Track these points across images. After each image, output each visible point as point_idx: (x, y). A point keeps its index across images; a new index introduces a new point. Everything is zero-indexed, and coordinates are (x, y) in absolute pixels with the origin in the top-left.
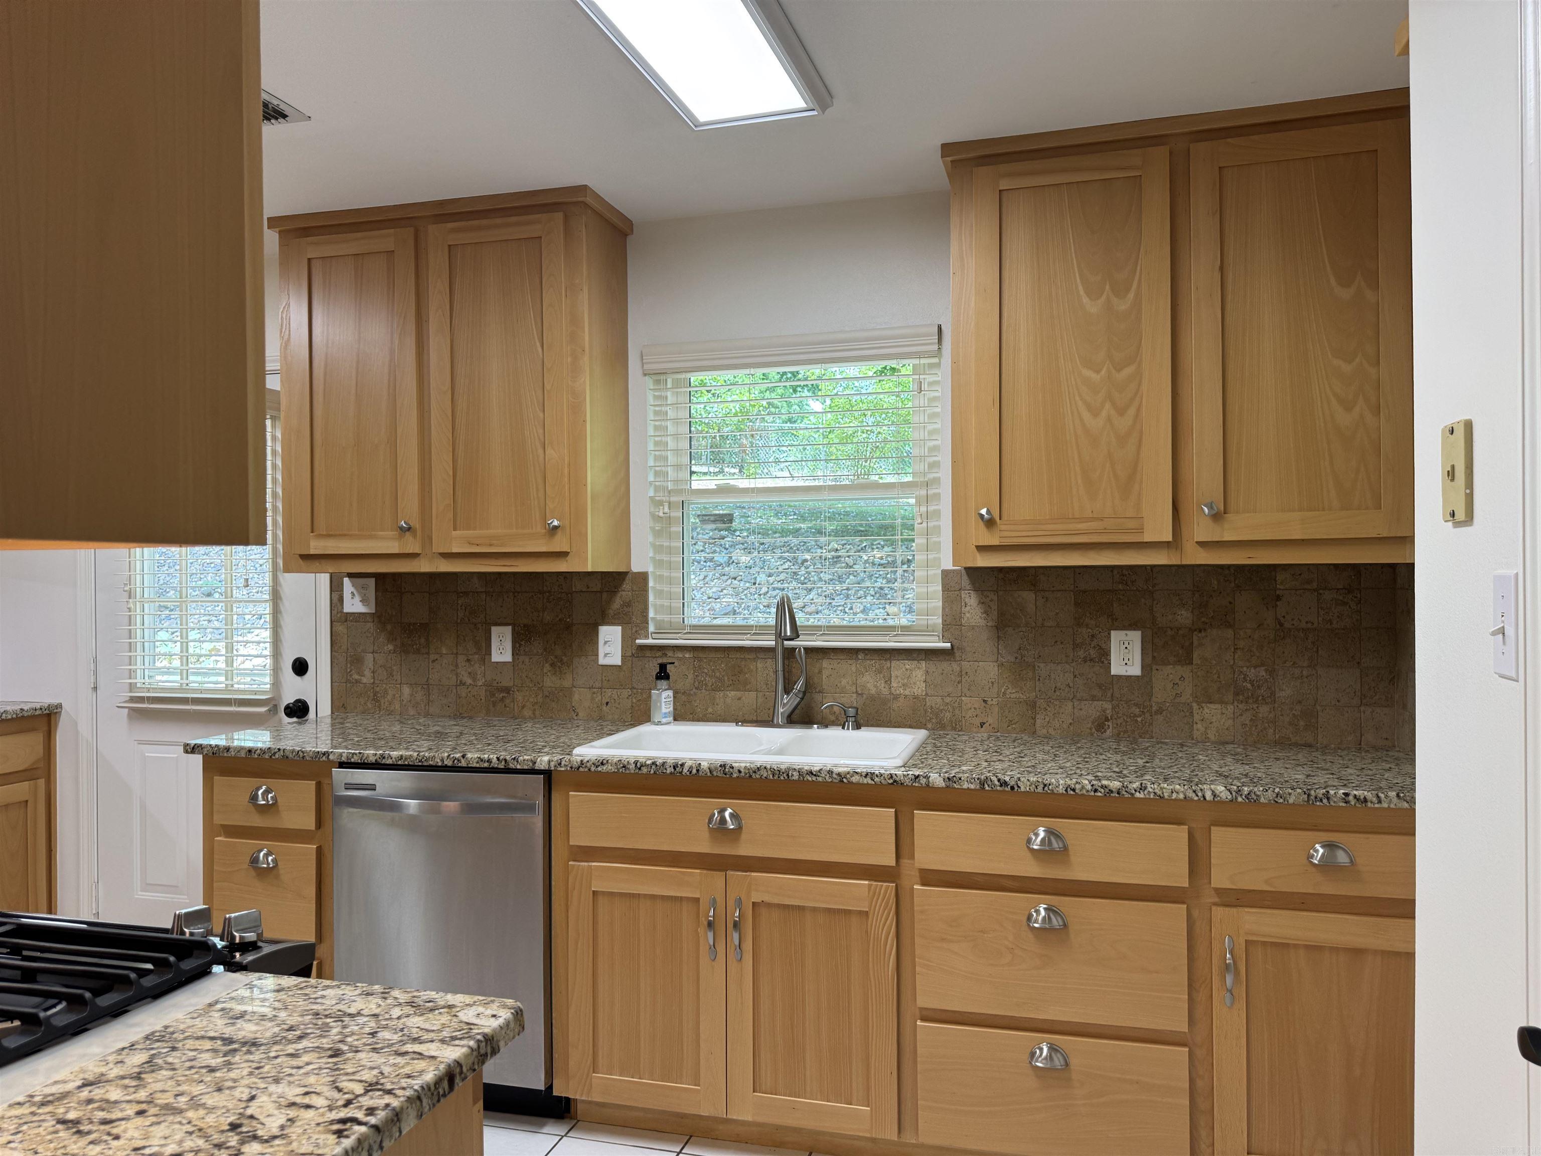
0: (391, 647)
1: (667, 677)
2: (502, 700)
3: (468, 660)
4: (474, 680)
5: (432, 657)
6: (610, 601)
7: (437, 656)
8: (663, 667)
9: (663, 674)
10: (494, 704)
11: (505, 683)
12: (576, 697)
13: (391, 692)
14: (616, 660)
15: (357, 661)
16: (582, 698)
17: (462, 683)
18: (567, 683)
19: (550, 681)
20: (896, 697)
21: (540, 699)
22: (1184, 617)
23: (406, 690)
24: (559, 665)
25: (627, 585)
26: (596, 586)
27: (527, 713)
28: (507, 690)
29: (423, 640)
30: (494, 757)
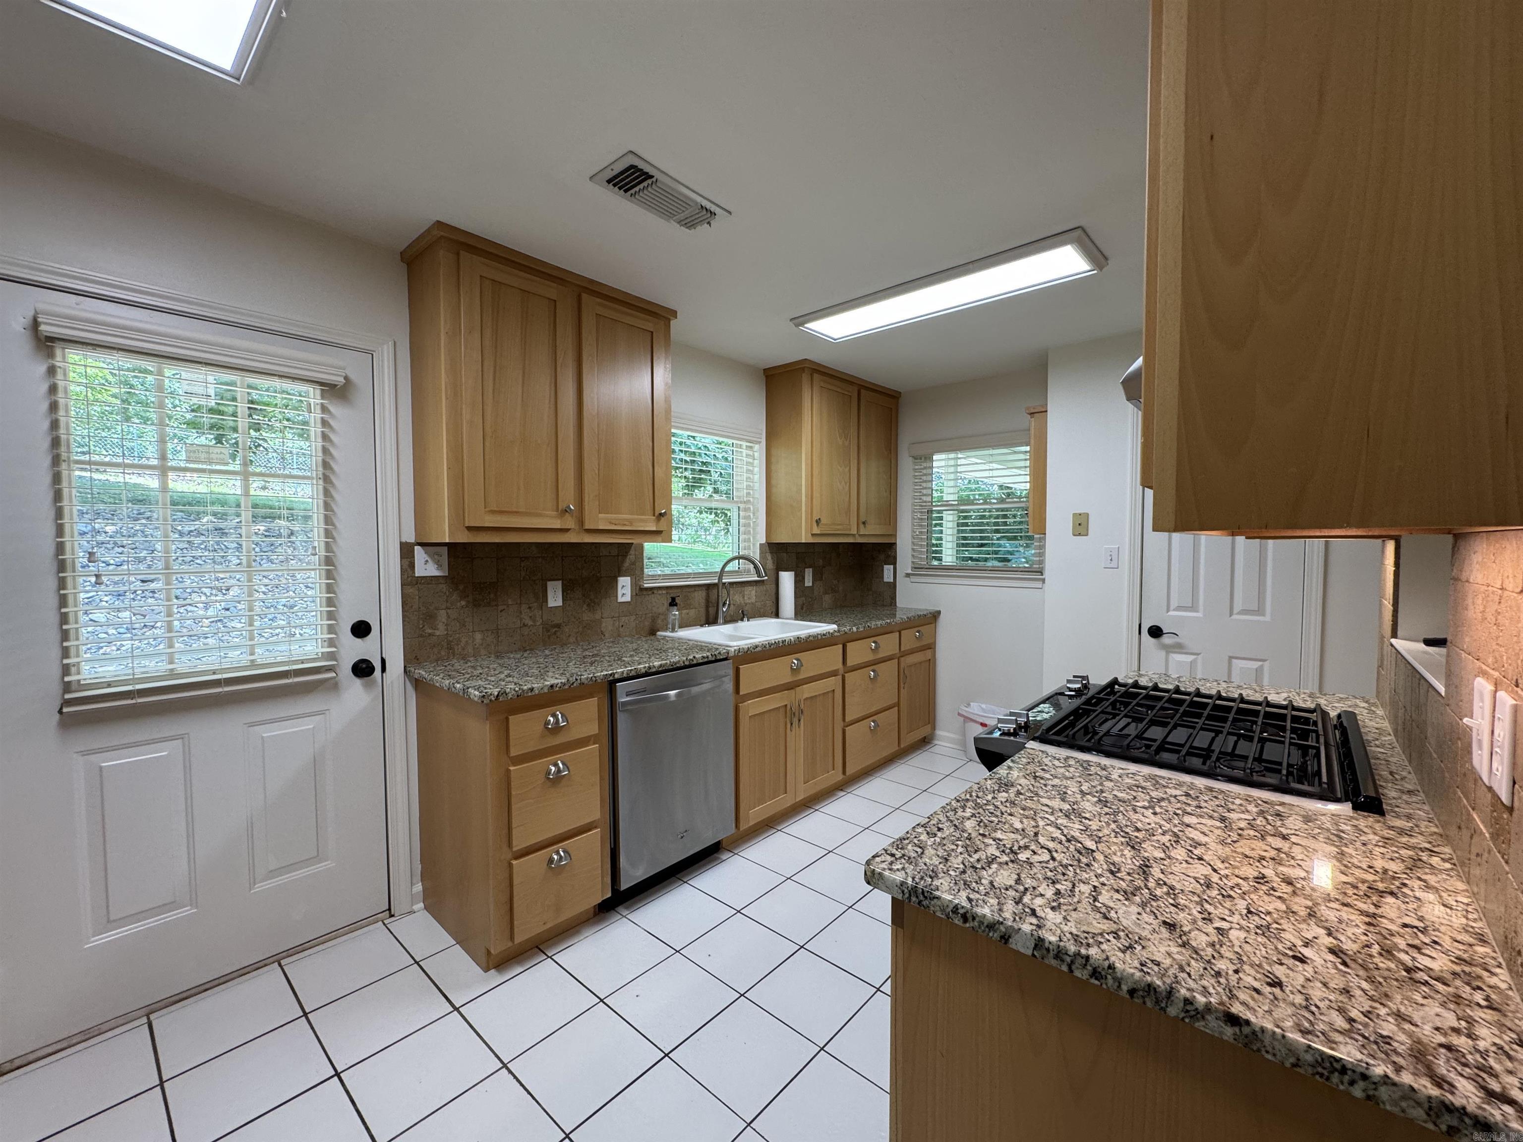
0: (463, 603)
1: (676, 605)
2: (555, 633)
3: (530, 608)
4: (534, 621)
5: (501, 608)
6: (623, 561)
7: (505, 607)
8: (673, 599)
9: (673, 603)
10: (549, 637)
11: (556, 622)
12: (604, 625)
13: (464, 640)
14: (628, 598)
15: (430, 617)
16: (608, 625)
17: (525, 625)
18: (598, 616)
19: (587, 617)
20: (746, 604)
21: (581, 629)
22: (821, 562)
23: (478, 636)
24: (593, 605)
25: (632, 552)
26: (615, 552)
27: (572, 640)
28: (558, 626)
29: (492, 596)
30: (709, 654)
